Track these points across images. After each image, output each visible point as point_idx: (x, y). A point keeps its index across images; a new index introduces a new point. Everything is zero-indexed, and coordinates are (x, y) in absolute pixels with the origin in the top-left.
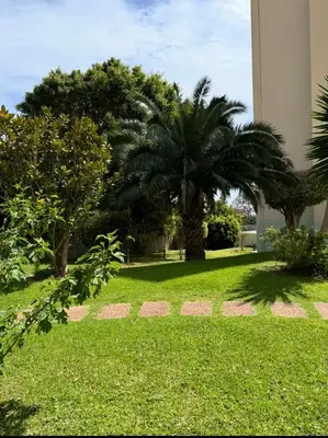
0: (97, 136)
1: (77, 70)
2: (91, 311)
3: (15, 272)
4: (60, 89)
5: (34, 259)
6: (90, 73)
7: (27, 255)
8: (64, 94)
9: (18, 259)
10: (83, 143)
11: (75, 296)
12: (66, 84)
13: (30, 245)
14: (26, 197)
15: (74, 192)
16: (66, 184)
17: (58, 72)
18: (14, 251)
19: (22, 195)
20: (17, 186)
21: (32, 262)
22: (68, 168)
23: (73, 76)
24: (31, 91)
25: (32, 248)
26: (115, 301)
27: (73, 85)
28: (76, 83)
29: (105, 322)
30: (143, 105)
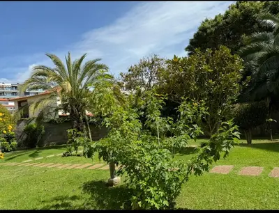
0: (231, 56)
1: (218, 14)
2: (234, 169)
3: (183, 143)
4: (209, 31)
5: (193, 136)
6: (227, 13)
7: (189, 134)
8: (211, 33)
9: (184, 136)
10: (222, 63)
11: (212, 157)
12: (212, 26)
13: (191, 129)
14: (187, 103)
15: (218, 95)
16: (213, 90)
17: (207, 21)
18: (182, 132)
19: (185, 102)
20: (183, 98)
21: (192, 137)
22: (213, 80)
23: (216, 19)
24: (193, 38)
25: (192, 130)
26: (251, 164)
27: (216, 25)
28: (218, 23)
29: (243, 177)
30: (269, 21)
